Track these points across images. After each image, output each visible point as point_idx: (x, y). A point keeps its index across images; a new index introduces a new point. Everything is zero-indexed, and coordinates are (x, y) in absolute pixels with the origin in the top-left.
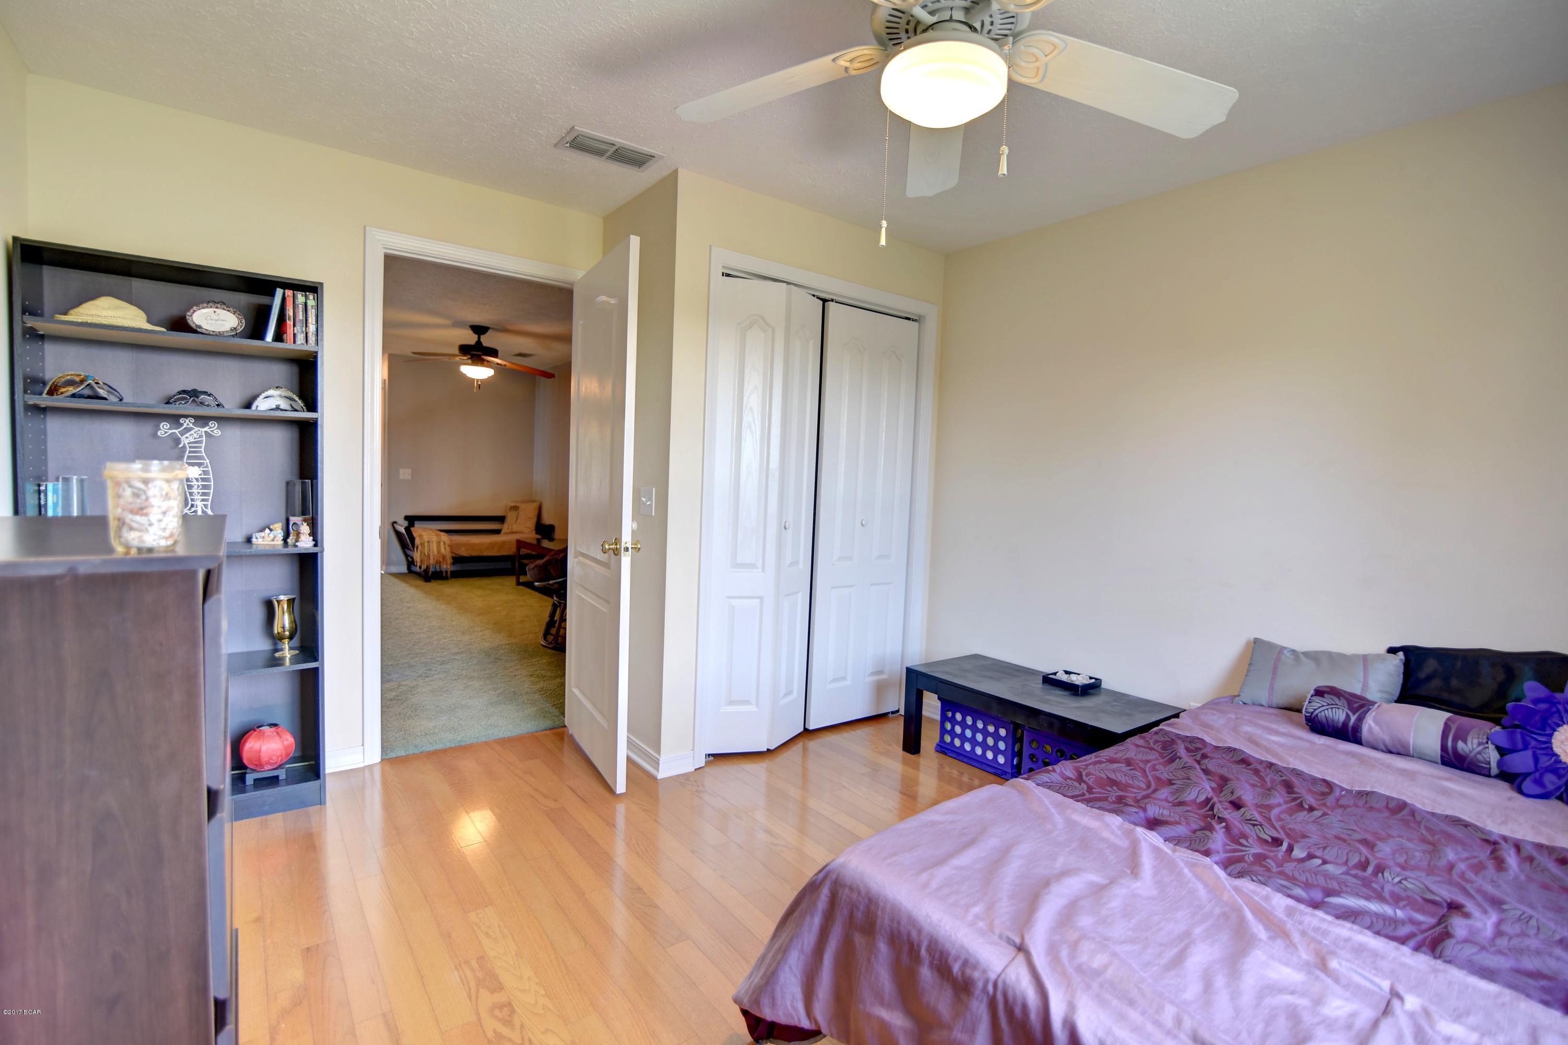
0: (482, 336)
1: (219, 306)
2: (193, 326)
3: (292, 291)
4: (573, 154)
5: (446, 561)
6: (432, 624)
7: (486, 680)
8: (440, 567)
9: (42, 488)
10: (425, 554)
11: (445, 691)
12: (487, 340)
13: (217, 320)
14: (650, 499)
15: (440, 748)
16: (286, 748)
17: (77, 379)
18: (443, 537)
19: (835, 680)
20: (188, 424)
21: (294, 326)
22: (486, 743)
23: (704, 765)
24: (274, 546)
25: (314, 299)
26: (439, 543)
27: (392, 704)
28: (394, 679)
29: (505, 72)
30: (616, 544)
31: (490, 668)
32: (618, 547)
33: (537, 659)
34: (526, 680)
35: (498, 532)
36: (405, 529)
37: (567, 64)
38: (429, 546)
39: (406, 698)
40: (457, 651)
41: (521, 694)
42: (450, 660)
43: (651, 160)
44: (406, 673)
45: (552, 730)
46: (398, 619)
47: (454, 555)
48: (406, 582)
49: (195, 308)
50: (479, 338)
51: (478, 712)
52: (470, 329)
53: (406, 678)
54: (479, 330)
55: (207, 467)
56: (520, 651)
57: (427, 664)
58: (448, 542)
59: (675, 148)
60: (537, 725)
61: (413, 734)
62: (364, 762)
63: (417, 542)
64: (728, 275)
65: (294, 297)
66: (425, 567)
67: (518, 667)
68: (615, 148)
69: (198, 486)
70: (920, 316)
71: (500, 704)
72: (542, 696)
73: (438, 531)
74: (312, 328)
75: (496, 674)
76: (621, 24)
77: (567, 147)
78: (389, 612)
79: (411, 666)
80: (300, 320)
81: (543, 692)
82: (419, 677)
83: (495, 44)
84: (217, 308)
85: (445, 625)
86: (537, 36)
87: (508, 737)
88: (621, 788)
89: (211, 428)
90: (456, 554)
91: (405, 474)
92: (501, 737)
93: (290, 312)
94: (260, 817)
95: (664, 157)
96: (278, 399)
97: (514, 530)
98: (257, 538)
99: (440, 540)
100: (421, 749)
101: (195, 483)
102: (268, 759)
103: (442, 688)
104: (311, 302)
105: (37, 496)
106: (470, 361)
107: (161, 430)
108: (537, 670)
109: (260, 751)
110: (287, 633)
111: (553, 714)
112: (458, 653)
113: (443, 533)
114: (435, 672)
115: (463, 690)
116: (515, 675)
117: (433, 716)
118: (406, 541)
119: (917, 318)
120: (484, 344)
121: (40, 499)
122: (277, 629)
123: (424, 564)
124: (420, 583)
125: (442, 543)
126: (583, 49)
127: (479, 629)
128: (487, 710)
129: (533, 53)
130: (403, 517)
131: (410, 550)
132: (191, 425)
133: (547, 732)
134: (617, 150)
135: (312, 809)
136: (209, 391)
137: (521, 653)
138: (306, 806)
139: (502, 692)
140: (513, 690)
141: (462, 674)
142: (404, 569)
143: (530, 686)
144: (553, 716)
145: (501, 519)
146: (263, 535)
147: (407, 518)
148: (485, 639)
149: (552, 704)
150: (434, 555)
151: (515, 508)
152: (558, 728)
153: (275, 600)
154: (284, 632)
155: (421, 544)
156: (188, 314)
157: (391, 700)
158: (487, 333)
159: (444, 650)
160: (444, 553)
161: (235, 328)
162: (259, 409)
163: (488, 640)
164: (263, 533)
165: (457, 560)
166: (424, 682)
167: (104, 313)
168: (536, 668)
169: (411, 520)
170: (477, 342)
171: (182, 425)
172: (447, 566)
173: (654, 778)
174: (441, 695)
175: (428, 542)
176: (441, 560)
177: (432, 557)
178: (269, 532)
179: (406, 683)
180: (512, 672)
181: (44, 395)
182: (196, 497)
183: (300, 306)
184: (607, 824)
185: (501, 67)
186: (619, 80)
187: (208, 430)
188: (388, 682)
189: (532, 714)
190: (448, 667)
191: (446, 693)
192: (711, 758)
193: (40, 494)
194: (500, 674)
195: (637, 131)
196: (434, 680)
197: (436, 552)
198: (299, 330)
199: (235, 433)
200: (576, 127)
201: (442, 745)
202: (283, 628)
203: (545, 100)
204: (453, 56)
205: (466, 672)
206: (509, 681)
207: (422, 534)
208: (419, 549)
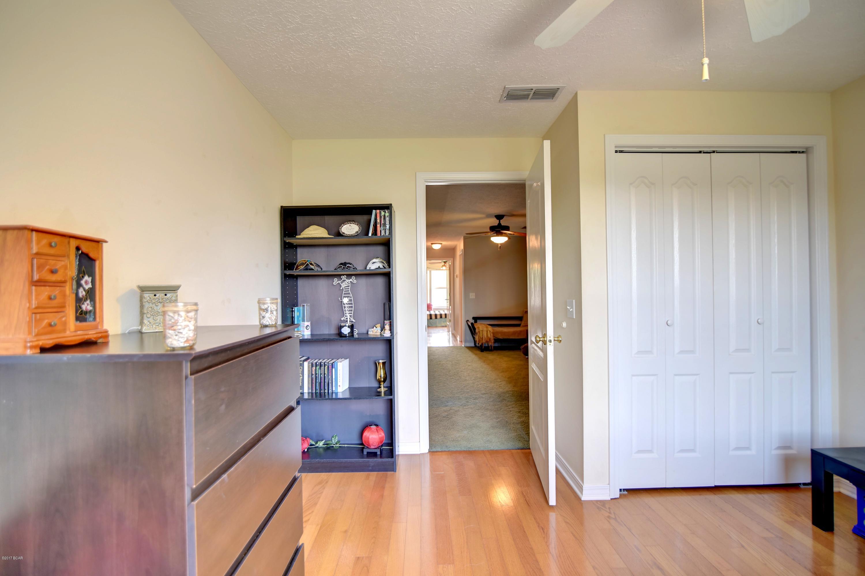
0: (501, 220)
1: (352, 222)
2: (341, 233)
3: (379, 210)
4: (511, 104)
5: (491, 341)
6: (477, 376)
7: (494, 412)
8: (488, 344)
9: (293, 310)
10: (480, 337)
11: (471, 416)
12: (503, 222)
13: (351, 229)
14: (572, 308)
15: (458, 450)
16: (380, 438)
17: (304, 262)
18: (489, 328)
19: (737, 449)
20: (344, 279)
21: (380, 227)
22: (483, 452)
23: (618, 497)
24: (376, 335)
25: (388, 212)
26: (487, 331)
27: (443, 419)
28: (449, 405)
29: (458, 67)
30: (544, 338)
31: (498, 405)
32: (546, 339)
33: (526, 402)
34: (515, 415)
35: (519, 325)
36: (471, 324)
37: (488, 48)
38: (482, 333)
39: (451, 417)
40: (484, 392)
41: (510, 423)
42: (479, 397)
43: (558, 92)
44: (456, 403)
45: (523, 451)
46: (462, 371)
47: (495, 338)
48: (472, 351)
49: (342, 225)
50: (500, 222)
51: (484, 431)
52: (495, 218)
53: (455, 405)
54: (499, 217)
55: (351, 298)
56: (518, 396)
57: (467, 398)
58: (492, 331)
59: (570, 78)
60: (514, 445)
61: (448, 439)
62: (420, 451)
63: (477, 331)
64: (621, 152)
65: (380, 213)
66: (481, 344)
67: (514, 406)
68: (533, 91)
69: (347, 307)
70: (807, 148)
71: (497, 428)
72: (521, 426)
73: (487, 325)
74: (388, 226)
75: (500, 409)
76: (508, 9)
77: (505, 100)
78: (459, 367)
79: (460, 399)
80: (382, 223)
81: (523, 424)
82: (461, 405)
83: (447, 53)
84: (351, 223)
85: (483, 377)
86: (466, 38)
87: (496, 450)
88: (552, 501)
89: (352, 279)
90: (496, 338)
91: (472, 296)
92: (492, 449)
93: (378, 221)
94: (367, 472)
95: (565, 86)
96: (379, 263)
97: (526, 325)
98: (370, 332)
99: (487, 330)
100: (449, 449)
101: (346, 305)
102: (372, 443)
103: (470, 414)
104: (387, 214)
105: (291, 313)
106: (495, 234)
107: (334, 282)
108: (524, 409)
109: (369, 438)
110: (382, 379)
111: (525, 439)
112: (485, 394)
113: (489, 326)
114: (470, 404)
115: (480, 416)
116: (510, 411)
117: (461, 429)
118: (472, 329)
119: (804, 150)
120: (502, 225)
121: (292, 314)
122: (378, 377)
123: (480, 342)
124: (478, 352)
125: (489, 331)
126: (493, 35)
127: (500, 380)
128: (489, 430)
129: (467, 50)
130: (472, 318)
131: (474, 335)
132: (345, 279)
133: (519, 451)
134: (534, 92)
135: (389, 473)
136: (351, 262)
137: (518, 397)
138: (387, 471)
139: (500, 420)
140: (506, 420)
141: (483, 406)
142: (472, 345)
143: (517, 419)
144: (524, 441)
145: (520, 318)
146: (372, 330)
147: (474, 318)
148: (501, 387)
149: (526, 432)
150: (485, 338)
152: (526, 449)
153: (377, 363)
154: (381, 378)
155: (479, 332)
156: (340, 228)
157: (444, 417)
158: (504, 218)
159: (478, 391)
160: (490, 337)
161: (357, 232)
162: (370, 269)
163: (502, 387)
164: (373, 329)
165: (496, 340)
166: (463, 409)
167: (313, 232)
168: (523, 408)
169: (476, 319)
170: (498, 224)
171: (342, 279)
172: (491, 344)
173: (579, 499)
174: (468, 418)
175: (482, 331)
176: (488, 340)
177: (484, 339)
178: (376, 328)
179: (454, 408)
180: (509, 409)
181: (294, 270)
182: (346, 312)
183: (383, 217)
184: (538, 526)
185: (455, 66)
186: (520, 46)
187: (352, 281)
188: (446, 407)
189: (513, 437)
190: (477, 401)
191: (471, 417)
192: (626, 493)
193: (292, 312)
194: (502, 409)
195: (543, 75)
196: (468, 408)
197: (486, 336)
198: (382, 229)
199: (363, 281)
200: (506, 86)
201: (460, 449)
202: (381, 376)
203: (484, 76)
204: (431, 69)
205: (485, 406)
206: (506, 414)
207: (480, 326)
208: (478, 333)
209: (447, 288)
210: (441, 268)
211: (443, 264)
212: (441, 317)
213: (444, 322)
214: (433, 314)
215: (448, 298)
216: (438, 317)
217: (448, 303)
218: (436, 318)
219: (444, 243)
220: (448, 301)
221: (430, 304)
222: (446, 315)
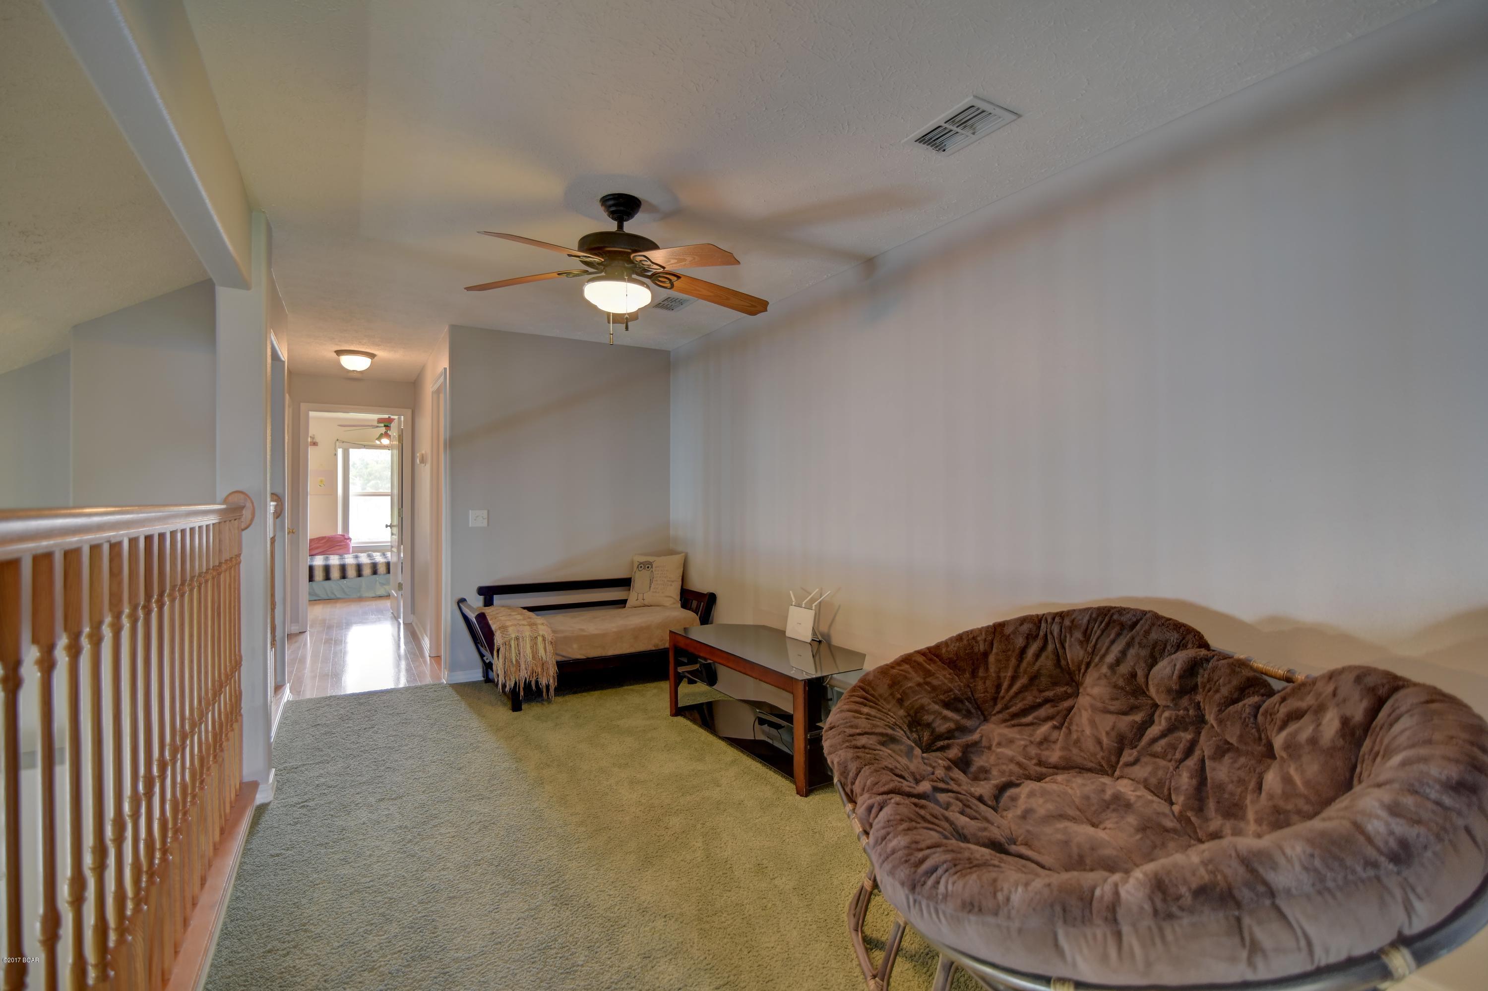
5: (547, 668)
8: (537, 680)
10: (511, 659)
18: (540, 627)
26: (532, 631)
35: (622, 604)
36: (475, 616)
38: (518, 645)
47: (559, 659)
50: (620, 226)
54: (621, 206)
58: (546, 631)
63: (498, 640)
73: (529, 612)
90: (563, 656)
91: (477, 518)
97: (646, 602)
99: (533, 627)
113: (536, 618)
118: (481, 635)
123: (510, 676)
125: (540, 639)
130: (477, 591)
131: (487, 647)
142: (477, 676)
145: (625, 583)
147: (483, 591)
150: (526, 660)
151: (646, 566)
155: (503, 642)
160: (543, 657)
165: (564, 664)
169: (488, 593)
170: (616, 232)
172: (549, 678)
175: (517, 639)
176: (539, 668)
177: (523, 666)
197: (529, 656)
207: (508, 623)
208: (502, 650)
209: (392, 495)
210: (378, 442)
211: (383, 430)
212: (375, 572)
213: (382, 584)
214: (351, 565)
215: (396, 523)
216: (367, 571)
217: (395, 537)
218: (359, 574)
219: (382, 354)
220: (395, 530)
221: (343, 536)
222: (388, 565)
